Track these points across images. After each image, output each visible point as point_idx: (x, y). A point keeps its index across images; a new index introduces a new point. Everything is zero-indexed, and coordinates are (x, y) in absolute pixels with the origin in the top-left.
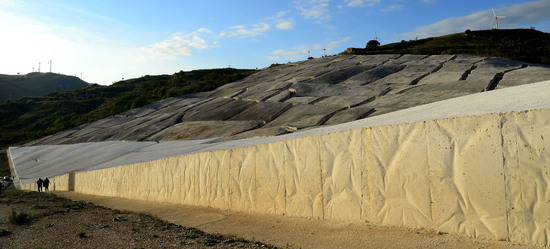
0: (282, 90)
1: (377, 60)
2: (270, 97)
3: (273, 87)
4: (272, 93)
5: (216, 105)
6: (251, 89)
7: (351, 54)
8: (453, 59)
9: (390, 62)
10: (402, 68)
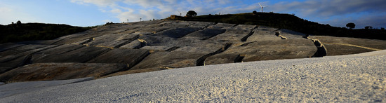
0: (131, 40)
1: (200, 24)
2: (122, 45)
3: (121, 38)
4: (124, 42)
5: (67, 50)
6: (99, 38)
7: (175, 19)
8: (257, 27)
9: (211, 27)
10: (224, 31)
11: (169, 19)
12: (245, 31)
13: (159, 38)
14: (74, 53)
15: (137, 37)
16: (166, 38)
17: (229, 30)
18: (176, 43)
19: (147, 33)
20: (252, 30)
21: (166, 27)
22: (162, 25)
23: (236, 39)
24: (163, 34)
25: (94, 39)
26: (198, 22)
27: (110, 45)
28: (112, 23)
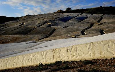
6: (27, 23)
9: (80, 16)
10: (87, 17)
11: (58, 12)
12: (98, 17)
13: (57, 22)
14: (18, 30)
15: (46, 22)
16: (60, 22)
17: (90, 17)
18: (66, 24)
19: (50, 20)
20: (102, 16)
21: (58, 17)
22: (55, 16)
23: (94, 21)
24: (58, 20)
25: (24, 23)
26: (73, 14)
27: (34, 26)
28: (29, 15)
